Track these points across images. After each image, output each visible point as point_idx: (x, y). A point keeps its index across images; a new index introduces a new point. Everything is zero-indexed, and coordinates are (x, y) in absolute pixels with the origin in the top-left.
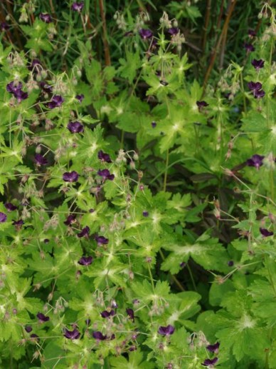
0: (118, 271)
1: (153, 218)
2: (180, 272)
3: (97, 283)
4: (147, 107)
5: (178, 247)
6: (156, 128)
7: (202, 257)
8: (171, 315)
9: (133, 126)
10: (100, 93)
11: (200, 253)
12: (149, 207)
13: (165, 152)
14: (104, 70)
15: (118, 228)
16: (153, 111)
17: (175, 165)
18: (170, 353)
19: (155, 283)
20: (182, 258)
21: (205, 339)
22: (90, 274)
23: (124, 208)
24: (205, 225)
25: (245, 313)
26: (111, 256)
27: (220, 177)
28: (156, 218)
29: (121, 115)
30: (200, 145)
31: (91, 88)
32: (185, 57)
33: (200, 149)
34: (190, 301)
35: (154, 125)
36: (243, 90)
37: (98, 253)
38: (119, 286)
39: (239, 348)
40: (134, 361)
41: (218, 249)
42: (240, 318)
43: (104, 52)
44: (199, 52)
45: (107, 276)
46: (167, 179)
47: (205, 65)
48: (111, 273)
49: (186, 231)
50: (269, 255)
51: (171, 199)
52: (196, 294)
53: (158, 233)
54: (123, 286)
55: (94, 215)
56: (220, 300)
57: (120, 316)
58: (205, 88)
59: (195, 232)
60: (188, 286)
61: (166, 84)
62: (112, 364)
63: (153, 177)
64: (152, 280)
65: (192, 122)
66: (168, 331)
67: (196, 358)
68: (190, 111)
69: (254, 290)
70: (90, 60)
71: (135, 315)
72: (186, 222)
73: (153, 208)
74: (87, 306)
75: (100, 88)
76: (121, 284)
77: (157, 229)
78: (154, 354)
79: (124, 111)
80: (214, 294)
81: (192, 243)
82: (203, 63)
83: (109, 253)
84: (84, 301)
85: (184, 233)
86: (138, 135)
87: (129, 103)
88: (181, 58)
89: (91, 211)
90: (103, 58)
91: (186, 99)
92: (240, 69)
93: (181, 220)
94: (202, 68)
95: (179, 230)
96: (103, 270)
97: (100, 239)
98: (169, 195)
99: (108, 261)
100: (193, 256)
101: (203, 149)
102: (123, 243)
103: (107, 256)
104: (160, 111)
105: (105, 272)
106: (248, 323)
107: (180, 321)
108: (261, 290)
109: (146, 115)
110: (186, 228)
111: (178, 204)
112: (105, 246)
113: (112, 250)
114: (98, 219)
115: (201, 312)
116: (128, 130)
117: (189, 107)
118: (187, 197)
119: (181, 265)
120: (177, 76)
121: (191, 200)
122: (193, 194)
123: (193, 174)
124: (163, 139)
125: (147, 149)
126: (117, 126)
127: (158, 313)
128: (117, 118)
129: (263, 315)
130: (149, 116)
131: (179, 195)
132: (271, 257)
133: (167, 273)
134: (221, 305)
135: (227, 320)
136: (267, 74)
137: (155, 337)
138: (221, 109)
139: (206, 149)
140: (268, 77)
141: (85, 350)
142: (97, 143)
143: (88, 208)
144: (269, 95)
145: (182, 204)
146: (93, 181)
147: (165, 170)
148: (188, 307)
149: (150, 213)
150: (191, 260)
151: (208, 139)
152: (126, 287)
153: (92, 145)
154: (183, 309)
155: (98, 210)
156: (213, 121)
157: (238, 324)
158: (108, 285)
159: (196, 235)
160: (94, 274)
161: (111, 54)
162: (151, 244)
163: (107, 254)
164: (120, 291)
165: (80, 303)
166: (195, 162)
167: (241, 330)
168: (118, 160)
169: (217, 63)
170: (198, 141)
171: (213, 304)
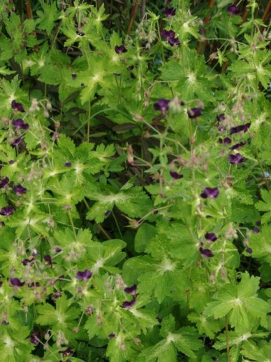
0: (40, 221)
1: (76, 168)
2: (106, 221)
3: (19, 233)
4: (68, 59)
5: (103, 196)
6: (76, 80)
7: (127, 205)
8: (96, 262)
9: (55, 79)
10: (21, 46)
11: (124, 202)
12: (71, 157)
13: (86, 103)
14: (24, 23)
15: (36, 177)
16: (74, 63)
17: (97, 115)
18: (91, 297)
19: (77, 231)
20: (106, 207)
21: (122, 282)
22: (12, 225)
23: (42, 157)
24: (129, 174)
25: (166, 256)
26: (31, 206)
27: (142, 126)
28: (78, 168)
29: (43, 68)
30: (123, 96)
31: (11, 42)
32: (102, 8)
33: (122, 99)
34: (115, 248)
35: (74, 76)
36: (160, 39)
37: (18, 203)
38: (42, 236)
39: (160, 290)
40: (61, 309)
41: (142, 197)
42: (161, 261)
43: (25, 6)
44: (122, 4)
45: (29, 225)
46: (91, 130)
47: (128, 17)
48: (33, 222)
49: (110, 180)
50: (182, 198)
51: (95, 149)
52: (121, 241)
53: (81, 182)
54: (46, 235)
55: (14, 166)
56: (145, 246)
57: (37, 262)
58: (124, 38)
59: (120, 181)
60: (115, 234)
61: (83, 34)
62: (39, 312)
63: (76, 129)
64: (74, 228)
65: (113, 72)
66: (85, 276)
67: (116, 301)
68: (110, 62)
69: (172, 234)
70: (9, 14)
71: (52, 261)
72: (109, 172)
73: (75, 158)
74: (11, 256)
75: (20, 41)
76: (43, 233)
77: (79, 179)
78: (75, 299)
79: (45, 63)
80: (139, 240)
81: (116, 192)
82: (126, 16)
83: (29, 202)
84: (8, 251)
85: (108, 183)
86: (60, 88)
87: (50, 55)
88: (98, 9)
89: (11, 162)
90: (25, 12)
91: (105, 50)
92: (156, 18)
93: (105, 170)
94: (124, 21)
95: (103, 179)
96: (25, 220)
97: (18, 189)
98: (92, 145)
99: (28, 210)
100: (117, 205)
101: (126, 99)
102: (45, 193)
103: (28, 206)
104: (82, 63)
105: (27, 222)
106: (168, 266)
107: (104, 267)
108: (179, 233)
109: (68, 68)
110: (110, 177)
111: (102, 155)
112: (24, 196)
113: (32, 200)
114: (19, 170)
115: (126, 258)
116: (50, 83)
117: (108, 58)
118: (111, 147)
119: (106, 214)
120: (95, 27)
121: (115, 150)
122: (117, 144)
123: (116, 124)
124: (83, 91)
125: (70, 101)
126: (38, 79)
127: (75, 258)
128: (39, 71)
129: (179, 256)
130: (70, 68)
131: (102, 146)
132: (184, 200)
133: (93, 222)
134: (145, 252)
135: (148, 264)
136: (180, 21)
137: (75, 282)
138: (140, 58)
139: (128, 100)
140: (182, 25)
141: (6, 297)
142: (15, 95)
143: (9, 159)
144: (185, 43)
145: (106, 154)
146: (14, 133)
147: (88, 120)
148: (113, 254)
149: (72, 163)
150: (115, 208)
151: (131, 90)
152: (48, 236)
153: (9, 97)
154: (107, 256)
155: (18, 161)
156: (134, 71)
157: (159, 267)
158: (29, 235)
159: (120, 184)
160: (17, 224)
161: (32, 8)
162: (71, 193)
163: (27, 204)
164: (43, 240)
165: (4, 253)
166: (118, 113)
167: (162, 273)
168: (31, 109)
169: (139, 15)
170: (121, 92)
171: (138, 251)
